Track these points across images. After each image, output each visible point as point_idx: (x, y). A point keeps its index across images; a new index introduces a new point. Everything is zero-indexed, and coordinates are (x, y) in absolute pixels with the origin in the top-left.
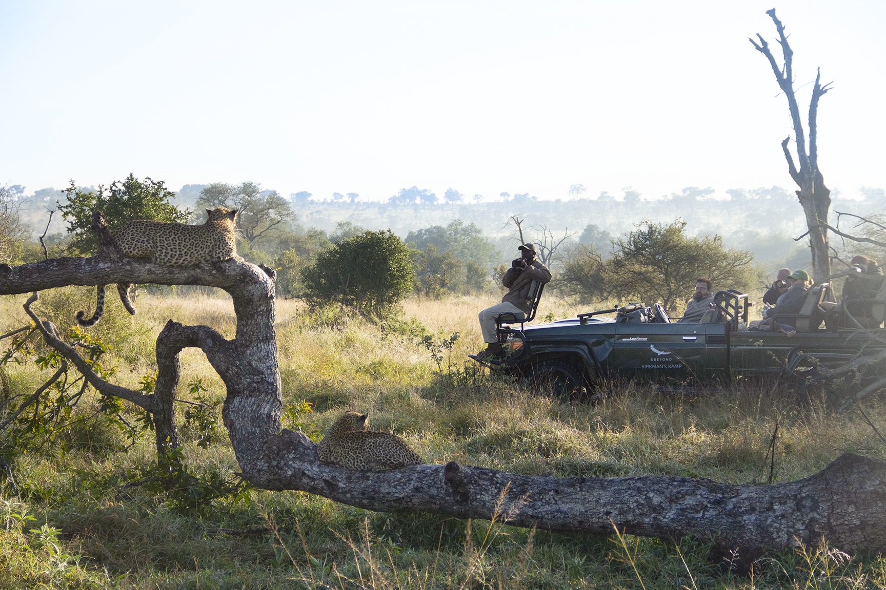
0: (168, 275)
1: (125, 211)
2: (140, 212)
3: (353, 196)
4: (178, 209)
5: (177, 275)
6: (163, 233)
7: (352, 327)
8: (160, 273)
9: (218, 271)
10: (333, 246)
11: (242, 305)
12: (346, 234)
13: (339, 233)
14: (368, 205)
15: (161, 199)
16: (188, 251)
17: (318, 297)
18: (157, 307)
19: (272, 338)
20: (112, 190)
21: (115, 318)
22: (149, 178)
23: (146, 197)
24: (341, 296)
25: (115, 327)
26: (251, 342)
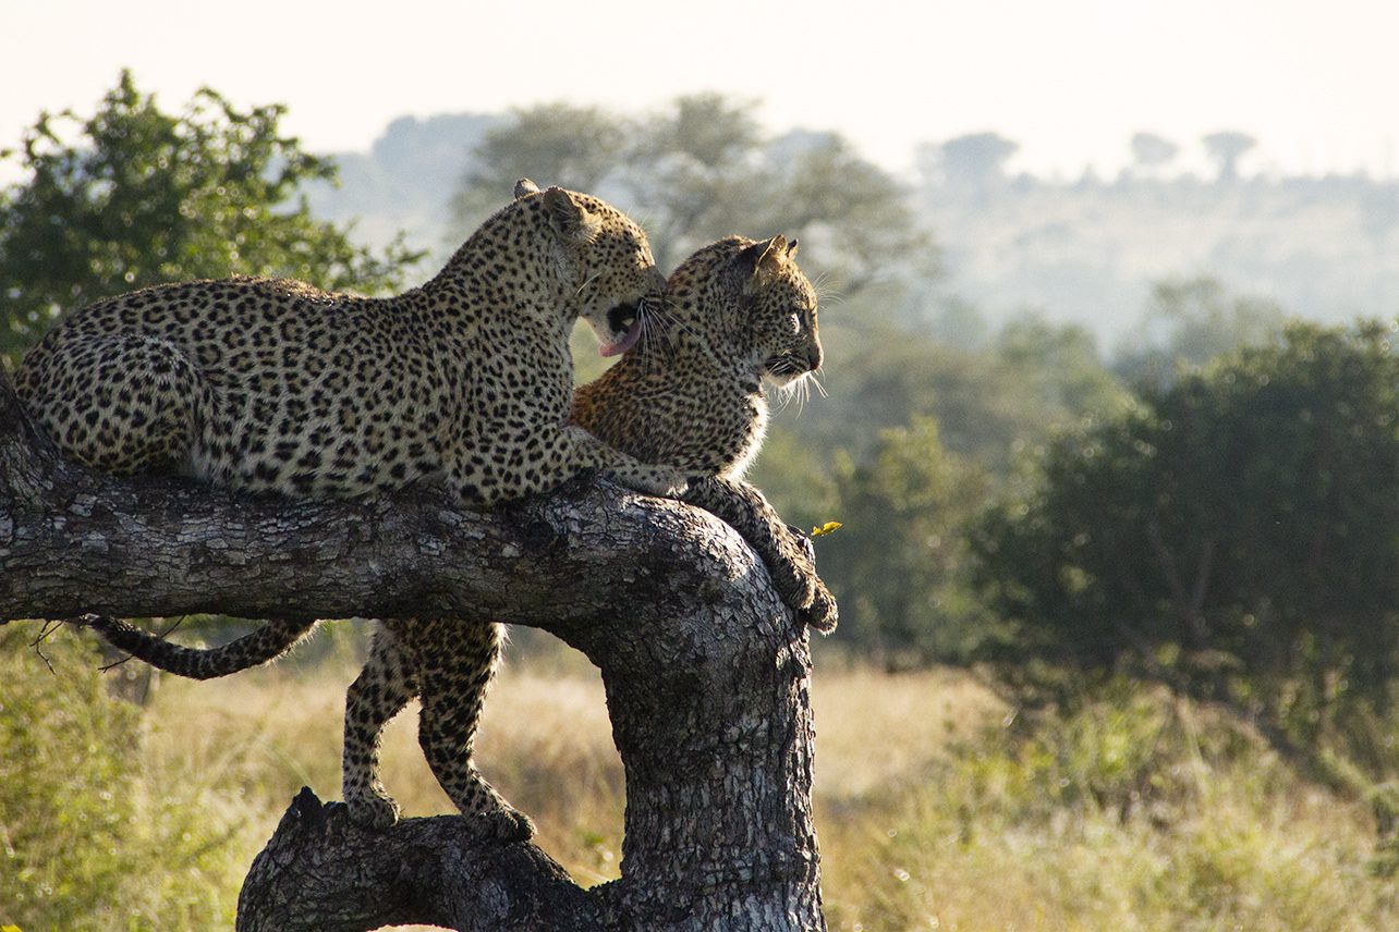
0: (289, 571)
1: (98, 255)
2: (172, 257)
3: (1228, 145)
4: (355, 241)
5: (334, 569)
6: (212, 316)
7: (1229, 810)
8: (249, 565)
9: (526, 547)
10: (1124, 404)
11: (647, 711)
12: (1195, 341)
13: (1162, 333)
14: (1309, 192)
15: (272, 194)
16: (328, 393)
17: (1051, 656)
18: (259, 727)
19: (801, 871)
20: (32, 157)
21: (52, 788)
22: (211, 94)
23: (198, 182)
24: (1168, 655)
25: (52, 832)
26: (698, 893)
